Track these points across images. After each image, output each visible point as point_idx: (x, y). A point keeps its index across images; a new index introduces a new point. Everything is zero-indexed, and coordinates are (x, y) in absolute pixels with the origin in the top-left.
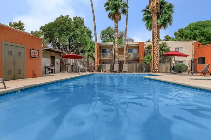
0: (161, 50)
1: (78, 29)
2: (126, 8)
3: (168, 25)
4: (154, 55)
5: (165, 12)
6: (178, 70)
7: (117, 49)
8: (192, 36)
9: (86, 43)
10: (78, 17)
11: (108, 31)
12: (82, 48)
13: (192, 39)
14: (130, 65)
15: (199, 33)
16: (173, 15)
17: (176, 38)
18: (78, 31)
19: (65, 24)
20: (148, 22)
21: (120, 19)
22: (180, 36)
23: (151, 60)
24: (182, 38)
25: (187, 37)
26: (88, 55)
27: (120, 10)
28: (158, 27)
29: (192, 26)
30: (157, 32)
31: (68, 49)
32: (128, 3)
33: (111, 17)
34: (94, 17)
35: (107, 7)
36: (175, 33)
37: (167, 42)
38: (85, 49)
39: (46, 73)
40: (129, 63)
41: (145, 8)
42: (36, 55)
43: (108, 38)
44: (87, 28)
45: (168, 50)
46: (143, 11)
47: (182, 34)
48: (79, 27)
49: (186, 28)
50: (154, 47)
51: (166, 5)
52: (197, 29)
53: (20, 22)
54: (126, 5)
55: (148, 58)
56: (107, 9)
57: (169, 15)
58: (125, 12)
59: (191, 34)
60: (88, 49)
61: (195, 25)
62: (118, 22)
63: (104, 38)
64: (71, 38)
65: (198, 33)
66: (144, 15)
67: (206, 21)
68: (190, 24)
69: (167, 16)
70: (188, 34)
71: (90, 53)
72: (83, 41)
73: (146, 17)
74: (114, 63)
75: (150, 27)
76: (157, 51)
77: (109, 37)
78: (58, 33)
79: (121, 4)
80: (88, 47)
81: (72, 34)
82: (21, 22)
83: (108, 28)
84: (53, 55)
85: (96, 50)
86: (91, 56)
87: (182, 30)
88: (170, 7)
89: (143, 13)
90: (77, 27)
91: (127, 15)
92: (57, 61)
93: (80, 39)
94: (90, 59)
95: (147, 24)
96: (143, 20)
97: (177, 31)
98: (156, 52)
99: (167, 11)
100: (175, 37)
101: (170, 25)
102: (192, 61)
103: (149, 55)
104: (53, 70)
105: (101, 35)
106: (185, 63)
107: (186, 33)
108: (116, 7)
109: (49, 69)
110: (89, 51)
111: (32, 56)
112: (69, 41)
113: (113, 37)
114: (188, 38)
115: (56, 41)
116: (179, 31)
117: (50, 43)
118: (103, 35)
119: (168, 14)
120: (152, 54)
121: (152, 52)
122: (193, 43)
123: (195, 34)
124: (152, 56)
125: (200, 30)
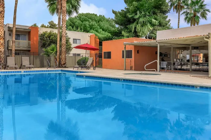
8: (82, 27)
13: (82, 30)
15: (89, 25)
23: (56, 52)
24: (73, 27)
29: (82, 17)
47: (72, 24)
52: (87, 21)
55: (52, 50)
59: (81, 25)
61: (85, 16)
70: (79, 24)
87: (73, 19)
102: (97, 55)
103: (54, 46)
107: (77, 23)
121: (58, 42)
122: (90, 36)
123: (85, 26)
124: (58, 47)
125: (90, 22)
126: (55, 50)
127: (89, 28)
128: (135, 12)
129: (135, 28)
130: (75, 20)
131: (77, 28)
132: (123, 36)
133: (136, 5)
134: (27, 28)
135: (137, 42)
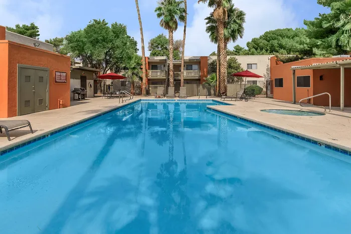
0: (230, 66)
1: (118, 40)
2: (184, 14)
3: (239, 37)
4: (220, 75)
5: (235, 21)
6: (250, 93)
7: (171, 67)
8: (268, 48)
9: (130, 58)
10: (118, 23)
11: (160, 41)
12: (124, 65)
13: (268, 51)
14: (189, 85)
15: (278, 44)
16: (244, 25)
17: (249, 50)
18: (118, 42)
19: (101, 33)
20: (213, 32)
21: (176, 28)
22: (254, 47)
23: (217, 80)
24: (256, 50)
25: (263, 48)
26: (133, 74)
27: (177, 17)
28: (225, 40)
29: (269, 36)
30: (223, 47)
31: (104, 65)
32: (186, 7)
33: (164, 25)
34: (141, 26)
35: (158, 12)
36: (248, 44)
37: (237, 57)
38: (128, 66)
39: (74, 100)
40: (187, 83)
41: (209, 16)
42: (62, 78)
43: (160, 49)
44: (131, 38)
45: (238, 67)
46: (206, 19)
47: (256, 45)
48: (120, 37)
49: (261, 37)
50: (220, 65)
51: (235, 13)
52: (275, 39)
53: (32, 24)
54: (185, 11)
55: (213, 79)
56: (159, 15)
57: (240, 26)
58: (183, 18)
59: (267, 45)
60: (133, 66)
61: (273, 34)
62: (174, 31)
63: (154, 48)
64: (109, 51)
65: (276, 44)
66: (207, 23)
67: (285, 30)
68: (267, 33)
69: (236, 27)
70: (264, 44)
71: (136, 71)
72: (125, 55)
73: (209, 26)
74: (168, 85)
75: (215, 39)
76: (224, 70)
77: (161, 47)
78: (90, 45)
79: (177, 9)
80: (133, 64)
81: (110, 45)
82: (34, 25)
83: (160, 37)
84: (84, 75)
85: (143, 67)
86: (137, 75)
87: (257, 40)
88: (241, 15)
89: (207, 21)
90: (117, 36)
91: (186, 23)
92: (90, 82)
93: (121, 53)
94: (136, 79)
95: (211, 35)
96: (207, 30)
97: (250, 41)
98: (222, 71)
99: (237, 20)
100: (247, 48)
101: (241, 37)
102: (268, 82)
103: (214, 74)
104: (84, 95)
105: (150, 45)
106: (258, 84)
107: (261, 44)
108: (171, 13)
109: (79, 94)
110: (134, 68)
111: (58, 81)
112: (106, 54)
113: (166, 48)
114: (264, 51)
115: (87, 55)
116: (252, 41)
117: (79, 57)
118: (152, 45)
119: (237, 23)
120: (218, 73)
121: (218, 71)
122: (270, 58)
123: (273, 46)
124: (218, 75)
125: (279, 40)
126: (215, 79)
127: (278, 47)
128: (336, 17)
129: (338, 40)
130: (259, 41)
131: (262, 49)
132: (314, 54)
133: (336, 7)
134: (198, 58)
135: (315, 64)
